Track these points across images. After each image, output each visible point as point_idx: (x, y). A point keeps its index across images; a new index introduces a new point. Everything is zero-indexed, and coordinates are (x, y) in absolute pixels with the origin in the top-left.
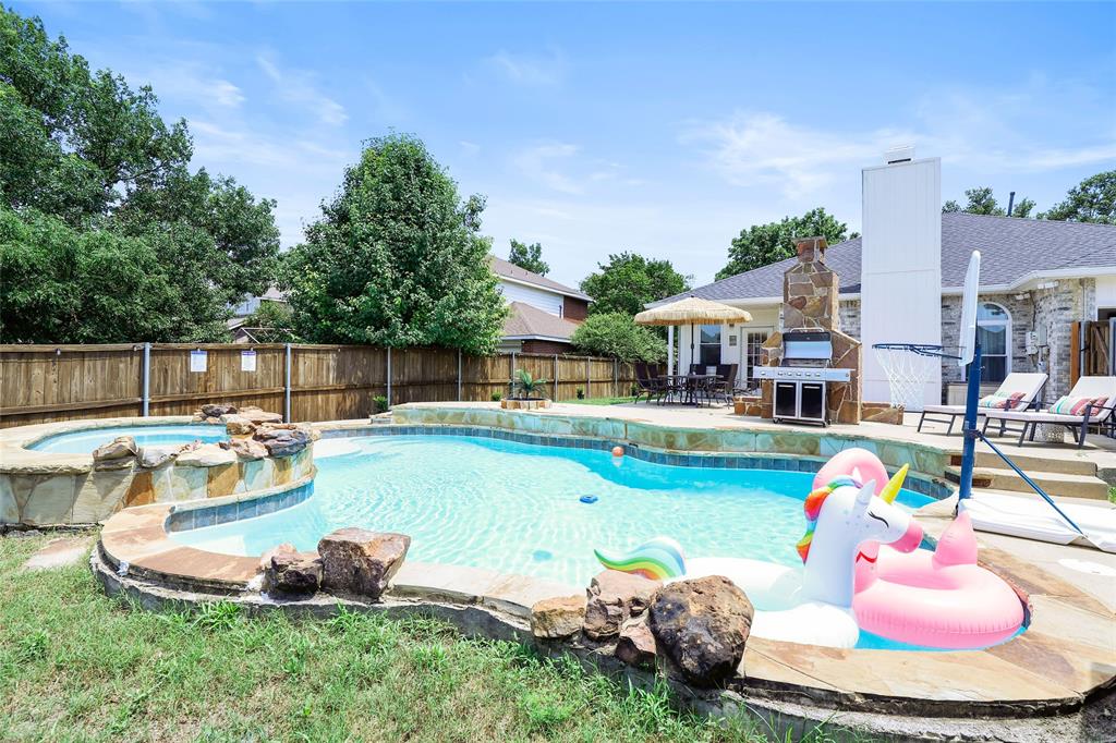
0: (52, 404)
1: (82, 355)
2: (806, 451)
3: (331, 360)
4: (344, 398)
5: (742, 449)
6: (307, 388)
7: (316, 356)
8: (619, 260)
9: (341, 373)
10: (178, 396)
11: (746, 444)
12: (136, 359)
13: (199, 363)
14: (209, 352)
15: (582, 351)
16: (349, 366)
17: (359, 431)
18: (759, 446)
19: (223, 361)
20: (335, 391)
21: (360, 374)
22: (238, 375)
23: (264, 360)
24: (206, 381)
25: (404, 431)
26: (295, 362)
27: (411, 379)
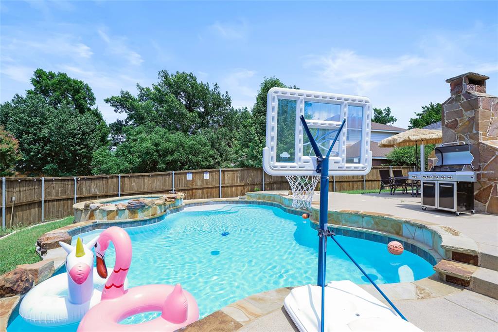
0: (149, 190)
1: (157, 175)
2: (394, 232)
3: (238, 174)
4: (244, 189)
5: (354, 225)
6: (228, 185)
7: (232, 173)
8: (428, 108)
9: (242, 179)
10: (183, 188)
11: (357, 222)
12: (171, 176)
13: (190, 177)
14: (193, 173)
15: (393, 163)
16: (246, 176)
17: (233, 202)
18: (365, 225)
19: (198, 176)
20: (240, 186)
21: (251, 179)
22: (203, 180)
23: (212, 175)
24: (192, 183)
25: (250, 203)
26: (224, 176)
27: (275, 180)
